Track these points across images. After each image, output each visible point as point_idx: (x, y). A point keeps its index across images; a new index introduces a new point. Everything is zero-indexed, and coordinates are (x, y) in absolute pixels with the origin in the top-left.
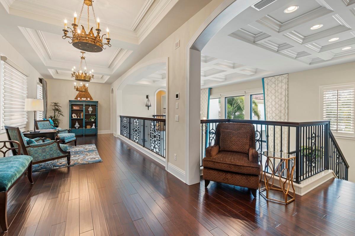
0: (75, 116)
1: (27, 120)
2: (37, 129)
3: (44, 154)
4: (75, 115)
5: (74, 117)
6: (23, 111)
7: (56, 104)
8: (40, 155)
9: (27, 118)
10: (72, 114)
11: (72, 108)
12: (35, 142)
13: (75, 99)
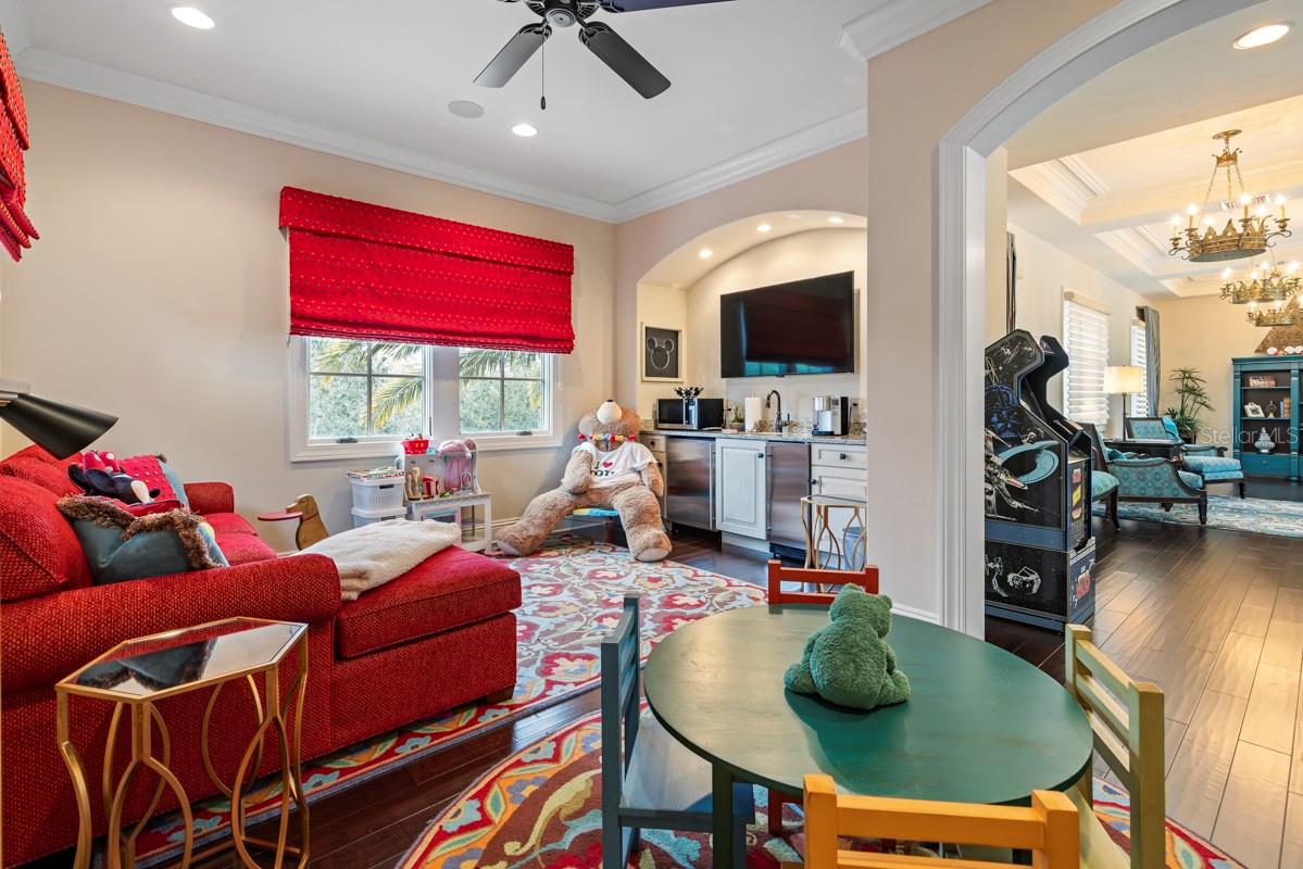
0: (1254, 411)
1: (1108, 417)
2: (1130, 436)
3: (1142, 484)
4: (1259, 407)
5: (1251, 415)
6: (1101, 396)
7: (1186, 375)
8: (1134, 484)
9: (1109, 412)
10: (1244, 402)
11: (1244, 382)
12: (1124, 457)
13: (1257, 351)
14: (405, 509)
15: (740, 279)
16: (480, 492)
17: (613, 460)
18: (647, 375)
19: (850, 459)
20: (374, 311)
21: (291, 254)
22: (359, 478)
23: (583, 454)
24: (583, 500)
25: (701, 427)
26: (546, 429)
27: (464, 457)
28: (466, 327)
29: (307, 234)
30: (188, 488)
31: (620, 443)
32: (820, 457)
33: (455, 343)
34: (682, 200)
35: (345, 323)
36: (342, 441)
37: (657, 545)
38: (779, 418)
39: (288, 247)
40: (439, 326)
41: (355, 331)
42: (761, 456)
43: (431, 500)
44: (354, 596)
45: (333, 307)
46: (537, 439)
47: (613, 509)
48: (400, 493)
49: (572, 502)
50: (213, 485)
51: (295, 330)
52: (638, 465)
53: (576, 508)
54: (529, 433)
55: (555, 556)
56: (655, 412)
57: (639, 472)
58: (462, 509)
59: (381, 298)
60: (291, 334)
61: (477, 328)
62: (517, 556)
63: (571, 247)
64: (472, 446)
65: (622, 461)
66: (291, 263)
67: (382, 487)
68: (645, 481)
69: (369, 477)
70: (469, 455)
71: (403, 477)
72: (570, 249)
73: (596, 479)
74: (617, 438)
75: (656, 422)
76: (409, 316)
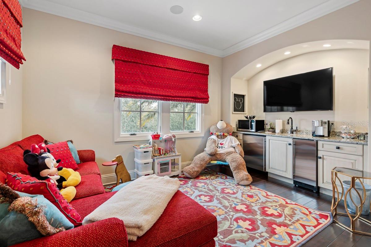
14: (152, 160)
15: (273, 75)
16: (177, 154)
17: (224, 143)
18: (234, 111)
19: (342, 149)
20: (142, 88)
21: (115, 68)
22: (137, 148)
23: (212, 140)
24: (214, 157)
25: (257, 131)
26: (198, 130)
27: (172, 140)
28: (173, 94)
29: (121, 61)
30: (79, 152)
31: (226, 136)
32: (323, 147)
33: (169, 100)
34: (250, 46)
35: (133, 93)
36: (131, 135)
37: (247, 179)
38: (292, 128)
39: (114, 66)
40: (164, 94)
41: (136, 96)
42: (290, 144)
43: (161, 156)
44: (135, 239)
45: (129, 87)
46: (196, 134)
47: (226, 162)
48: (151, 154)
49: (210, 158)
50: (88, 151)
51: (117, 96)
52: (234, 145)
53: (212, 161)
54: (193, 132)
55: (205, 179)
56: (237, 125)
57: (234, 148)
58: (172, 160)
59: (145, 84)
60: (115, 97)
61: (177, 95)
62: (191, 178)
63: (208, 65)
64: (174, 136)
65: (227, 143)
66: (115, 72)
67: (145, 152)
68: (237, 151)
69: (140, 148)
70: (173, 140)
71: (152, 148)
72: (208, 66)
73: (218, 149)
74: (225, 134)
75: (237, 128)
76: (154, 90)
